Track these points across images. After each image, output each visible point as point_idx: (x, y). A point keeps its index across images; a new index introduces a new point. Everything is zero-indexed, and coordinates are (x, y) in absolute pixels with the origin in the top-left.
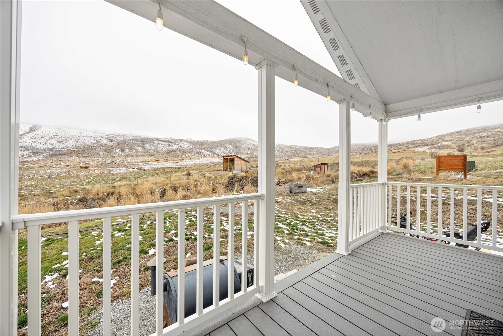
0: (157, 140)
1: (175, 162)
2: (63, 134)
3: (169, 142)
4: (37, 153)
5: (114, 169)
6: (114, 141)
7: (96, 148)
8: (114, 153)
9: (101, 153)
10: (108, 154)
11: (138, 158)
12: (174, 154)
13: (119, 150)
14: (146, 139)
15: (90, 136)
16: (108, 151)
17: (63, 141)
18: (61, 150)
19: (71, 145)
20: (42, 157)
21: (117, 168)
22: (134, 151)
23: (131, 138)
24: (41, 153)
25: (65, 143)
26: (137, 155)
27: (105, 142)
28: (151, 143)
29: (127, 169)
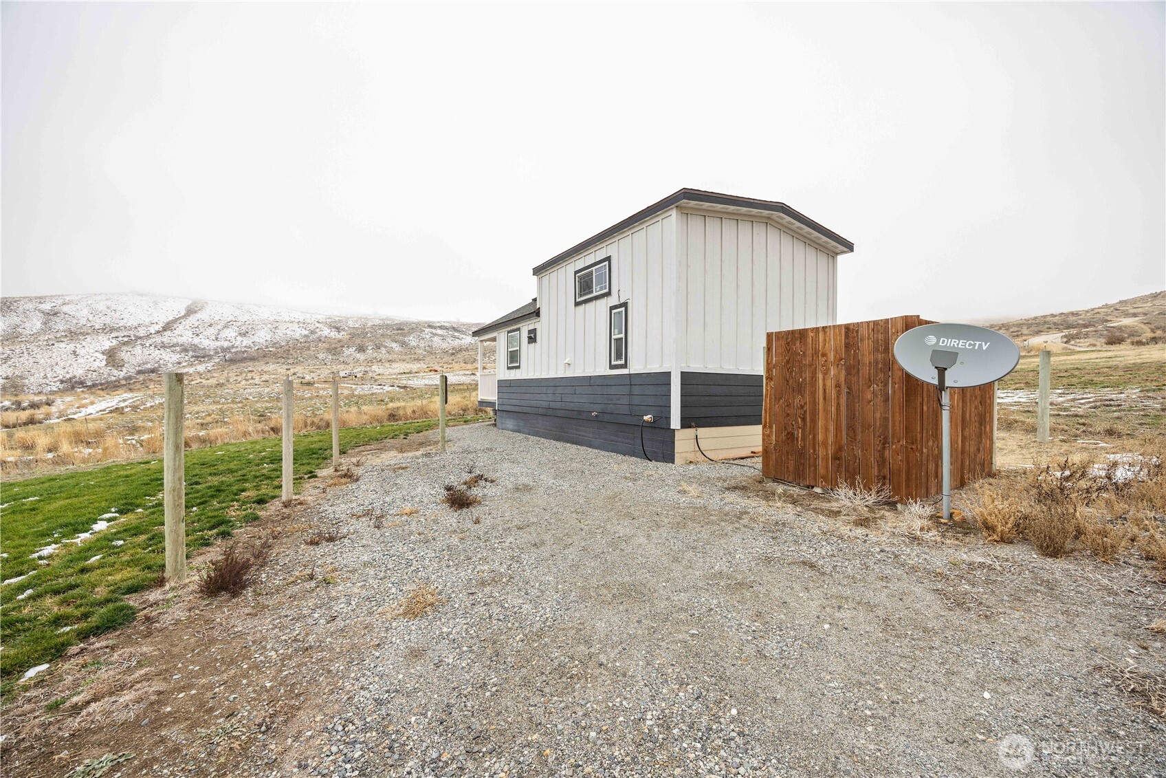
0: (430, 326)
2: (246, 317)
3: (455, 329)
4: (204, 357)
6: (343, 329)
7: (310, 345)
8: (345, 355)
9: (321, 356)
10: (335, 357)
11: (395, 365)
12: (466, 357)
13: (354, 349)
14: (406, 324)
15: (297, 320)
16: (333, 351)
17: (247, 333)
18: (246, 351)
19: (262, 341)
20: (213, 366)
21: (360, 384)
22: (383, 350)
23: (377, 322)
24: (210, 357)
25: (251, 336)
26: (391, 358)
27: (326, 332)
28: (419, 334)
29: (381, 387)
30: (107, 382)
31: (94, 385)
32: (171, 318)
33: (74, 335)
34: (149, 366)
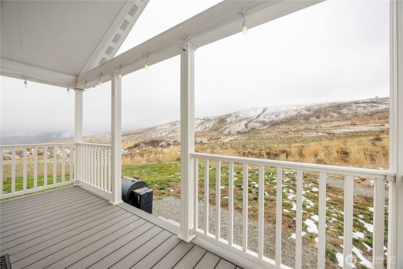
0: (356, 103)
1: (378, 124)
2: (278, 111)
3: (373, 102)
4: (266, 124)
5: (306, 133)
6: (312, 111)
7: (298, 118)
8: (310, 120)
9: (301, 121)
10: (306, 121)
11: (332, 123)
13: (315, 118)
14: (342, 104)
15: (294, 109)
16: (306, 119)
17: (278, 116)
18: (277, 122)
19: (282, 118)
20: (268, 127)
21: (309, 132)
22: (329, 117)
23: (327, 105)
24: (267, 124)
25: (279, 117)
26: (332, 120)
27: (304, 112)
29: (317, 133)
30: (245, 132)
31: (242, 133)
32: (259, 114)
33: (240, 121)
34: (253, 128)
